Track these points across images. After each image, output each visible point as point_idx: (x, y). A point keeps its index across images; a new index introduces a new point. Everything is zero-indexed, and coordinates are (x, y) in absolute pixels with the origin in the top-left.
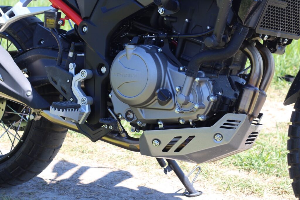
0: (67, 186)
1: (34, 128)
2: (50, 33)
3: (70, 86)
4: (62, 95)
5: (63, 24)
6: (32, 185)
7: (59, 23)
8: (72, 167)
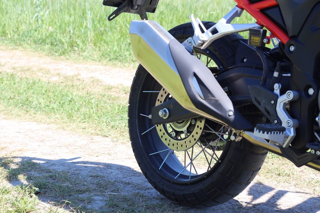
0: (264, 210)
1: (234, 149)
2: (255, 51)
3: (275, 107)
4: (266, 116)
5: (268, 43)
6: (228, 207)
7: (264, 41)
8: (269, 190)
